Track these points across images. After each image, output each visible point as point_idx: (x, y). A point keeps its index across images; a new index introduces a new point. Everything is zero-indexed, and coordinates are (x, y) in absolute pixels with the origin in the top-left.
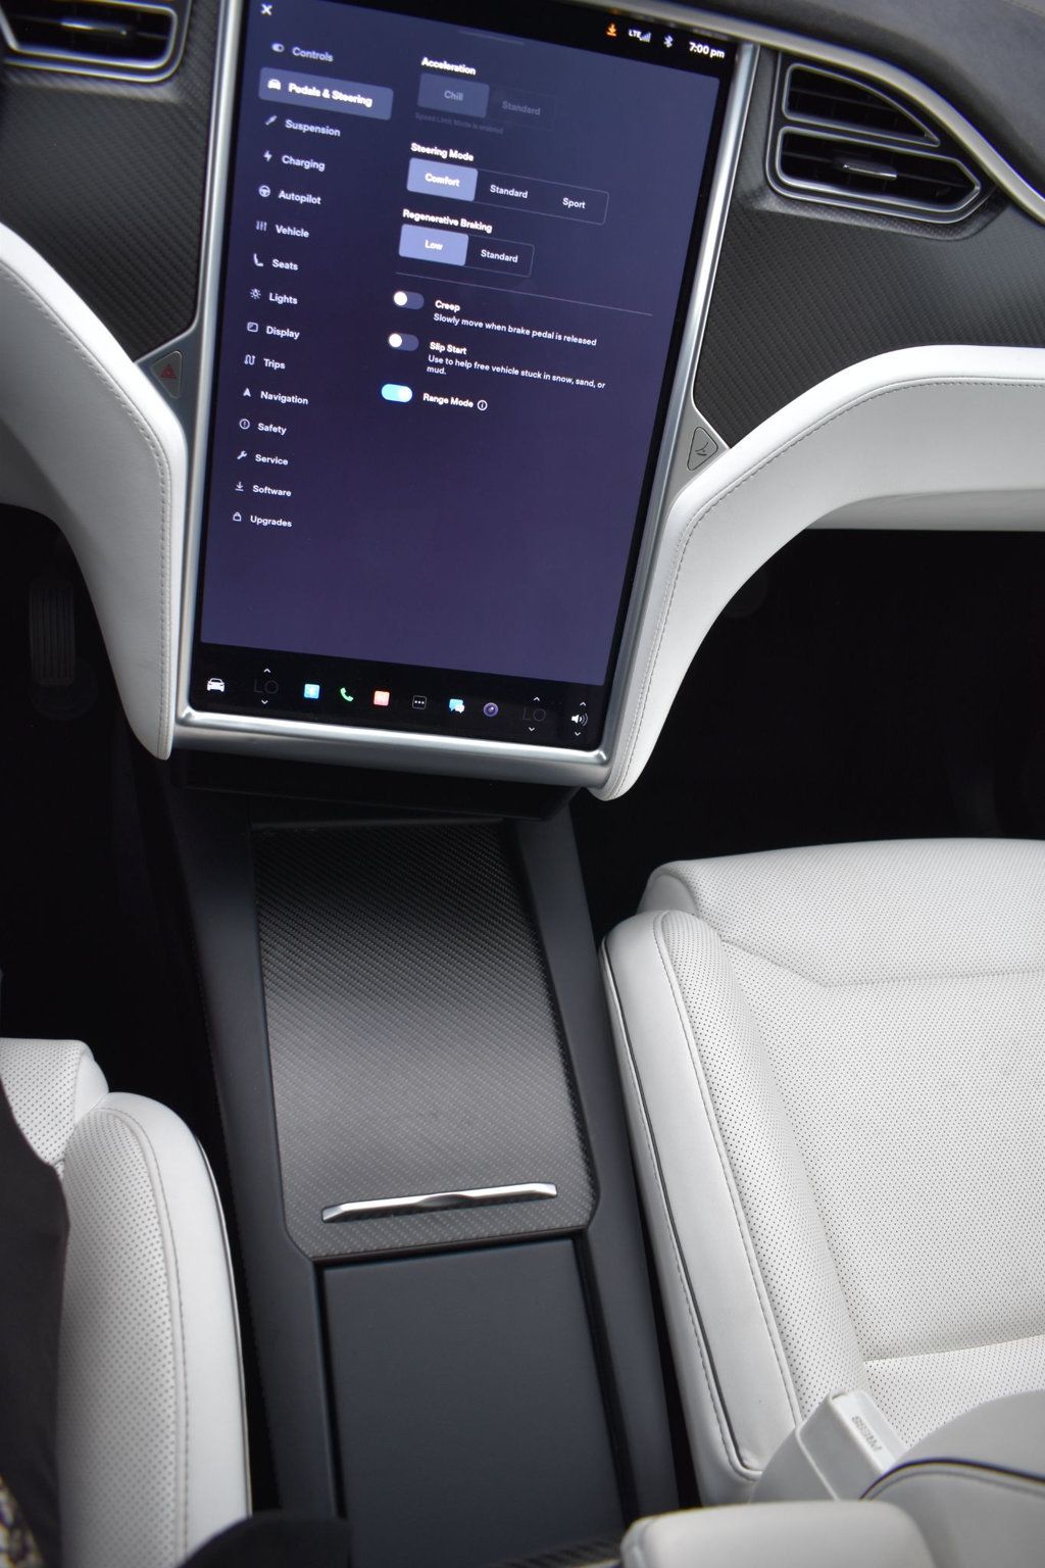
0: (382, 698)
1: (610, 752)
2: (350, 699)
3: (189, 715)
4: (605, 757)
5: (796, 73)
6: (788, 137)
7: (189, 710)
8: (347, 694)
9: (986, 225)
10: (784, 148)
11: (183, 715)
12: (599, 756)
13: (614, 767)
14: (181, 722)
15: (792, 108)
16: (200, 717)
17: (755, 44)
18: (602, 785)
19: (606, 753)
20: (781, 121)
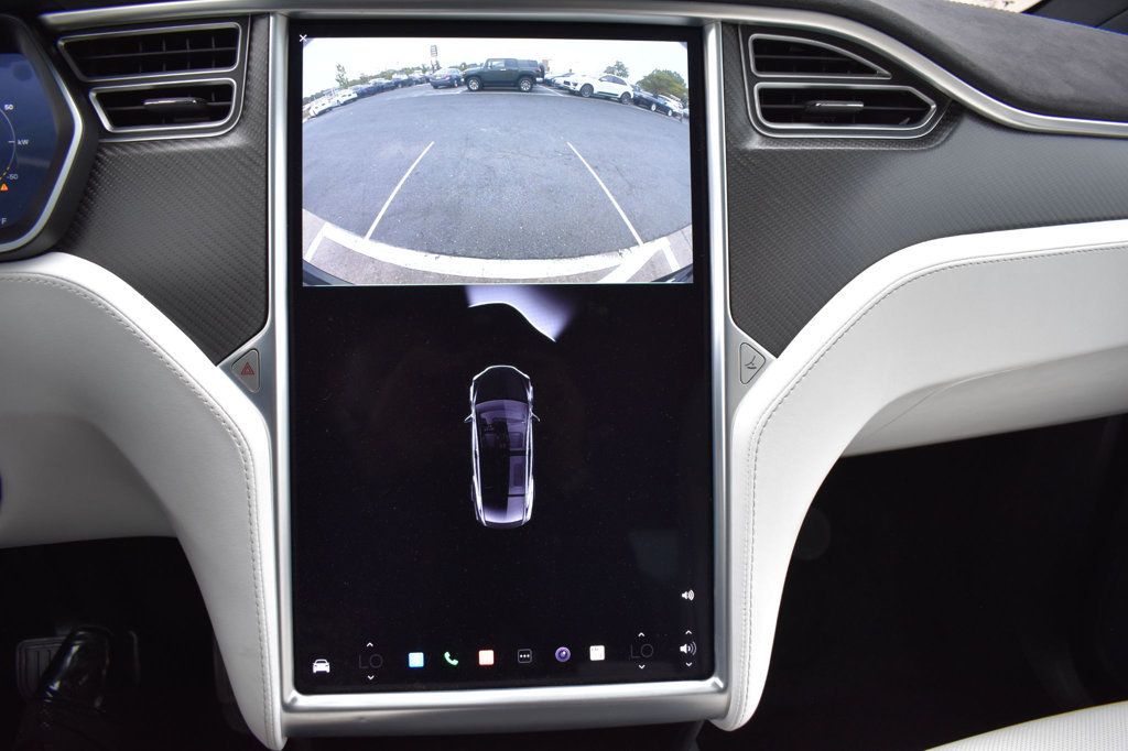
0: (486, 657)
1: (726, 678)
2: (455, 662)
3: (294, 700)
4: (721, 685)
5: (756, 42)
6: (762, 92)
7: (295, 694)
8: (452, 658)
9: (951, 133)
10: (761, 102)
11: (288, 700)
12: (715, 684)
13: (733, 692)
14: (287, 708)
15: (759, 69)
16: (305, 701)
17: (715, 21)
18: (724, 714)
19: (721, 678)
20: (753, 80)
